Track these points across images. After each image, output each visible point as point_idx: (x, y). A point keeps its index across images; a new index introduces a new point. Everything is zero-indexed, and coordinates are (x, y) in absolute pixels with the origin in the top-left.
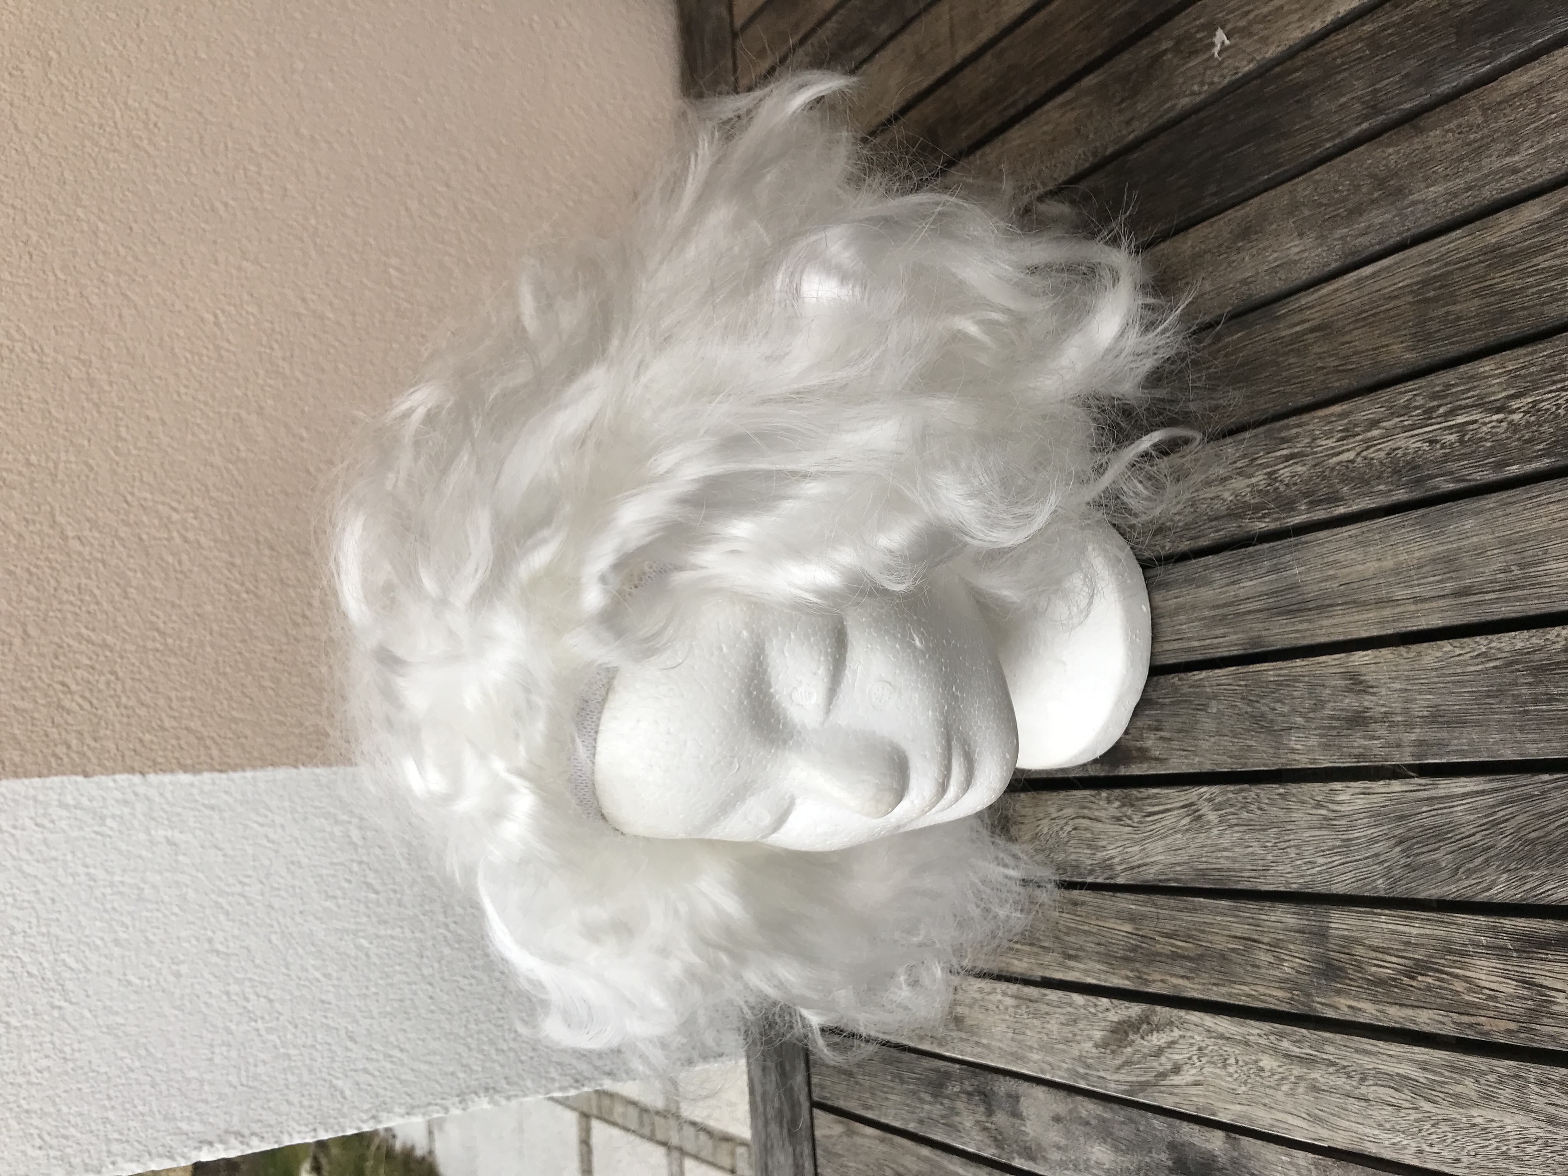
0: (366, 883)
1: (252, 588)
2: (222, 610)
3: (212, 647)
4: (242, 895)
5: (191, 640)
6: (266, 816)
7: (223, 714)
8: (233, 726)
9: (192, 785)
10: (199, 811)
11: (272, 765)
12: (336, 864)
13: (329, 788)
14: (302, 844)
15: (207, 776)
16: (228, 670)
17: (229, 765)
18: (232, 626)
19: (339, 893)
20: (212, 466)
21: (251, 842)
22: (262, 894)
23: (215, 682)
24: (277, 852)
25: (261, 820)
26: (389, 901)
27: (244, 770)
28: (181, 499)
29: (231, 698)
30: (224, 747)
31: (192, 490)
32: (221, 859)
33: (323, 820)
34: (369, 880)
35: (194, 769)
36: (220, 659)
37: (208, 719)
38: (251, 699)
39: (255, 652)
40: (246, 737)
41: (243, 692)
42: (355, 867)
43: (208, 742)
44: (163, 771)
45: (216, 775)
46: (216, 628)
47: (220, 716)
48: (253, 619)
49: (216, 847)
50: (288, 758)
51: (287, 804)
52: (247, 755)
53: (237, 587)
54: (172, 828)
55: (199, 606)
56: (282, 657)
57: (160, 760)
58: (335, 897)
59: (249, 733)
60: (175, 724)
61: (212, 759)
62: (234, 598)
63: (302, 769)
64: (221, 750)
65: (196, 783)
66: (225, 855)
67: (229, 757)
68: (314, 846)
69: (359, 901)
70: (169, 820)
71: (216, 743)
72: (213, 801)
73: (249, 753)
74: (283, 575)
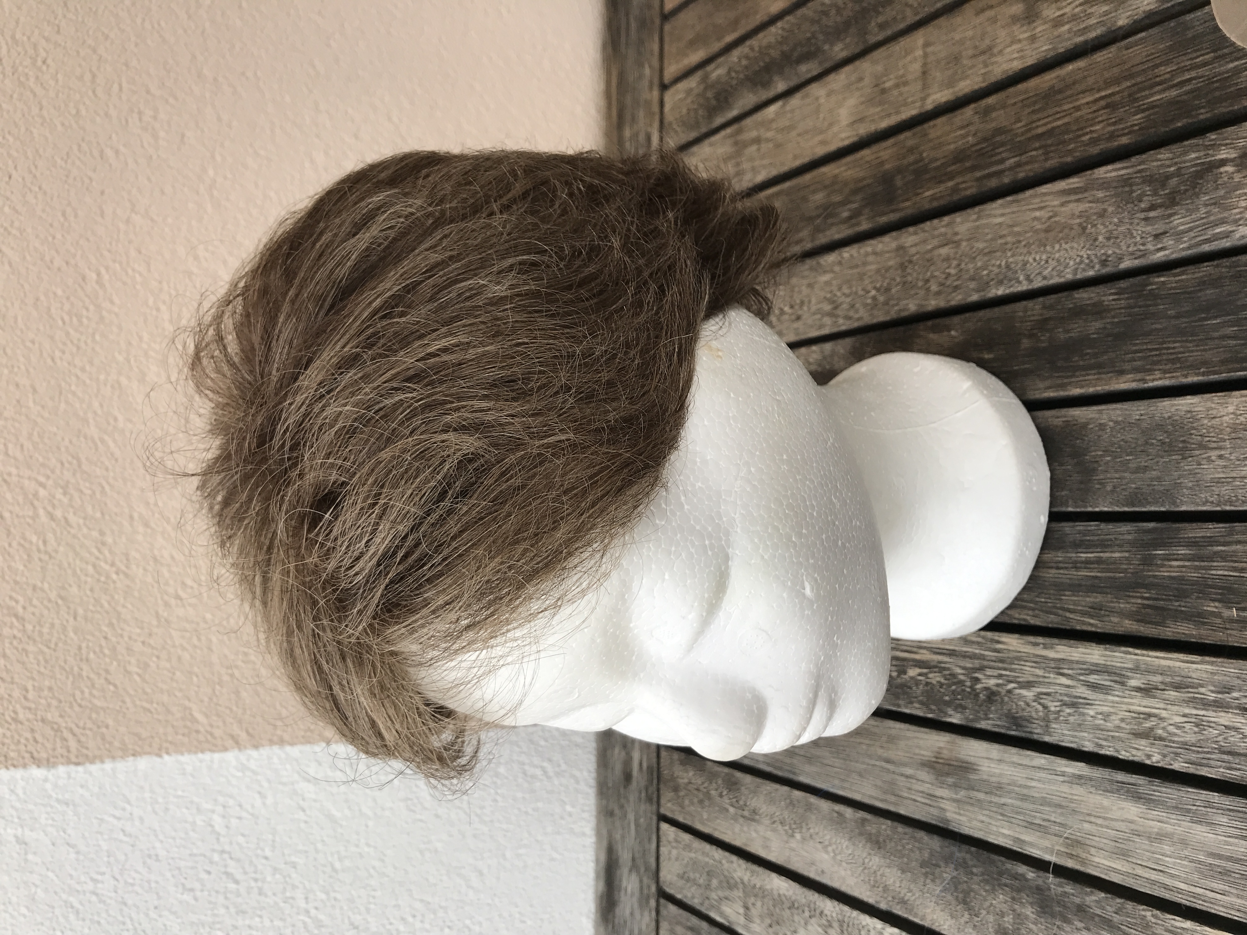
0: (227, 874)
1: (123, 568)
2: (88, 592)
3: (76, 633)
4: (94, 893)
5: (52, 625)
6: (124, 809)
7: (83, 703)
8: (94, 716)
9: (46, 780)
10: (52, 807)
11: (134, 755)
12: (195, 855)
13: (193, 776)
14: (161, 837)
15: (62, 770)
16: (92, 655)
17: (87, 756)
18: (99, 609)
19: (197, 886)
20: (85, 437)
21: (106, 837)
22: (116, 892)
23: (76, 669)
24: (133, 846)
25: (118, 813)
26: (249, 890)
27: (102, 762)
28: (49, 472)
29: (93, 686)
30: (83, 739)
31: (62, 464)
32: (73, 856)
33: (184, 810)
34: (230, 870)
35: (49, 763)
36: (84, 645)
37: (67, 709)
38: (115, 686)
39: (122, 636)
40: (107, 727)
41: (106, 679)
42: (216, 857)
43: (66, 734)
44: (14, 766)
45: (72, 768)
46: (80, 611)
47: (80, 706)
48: (122, 601)
49: (68, 844)
50: (150, 746)
51: (147, 795)
52: (107, 746)
53: (107, 567)
54: (22, 827)
55: (63, 588)
56: (152, 642)
57: (12, 754)
58: (192, 890)
59: (110, 722)
60: (31, 716)
61: (69, 751)
62: (103, 579)
63: (166, 757)
64: (79, 741)
65: (50, 777)
66: (78, 853)
67: (87, 748)
68: (174, 838)
69: (217, 892)
70: (19, 818)
71: (74, 735)
72: (67, 796)
73: (110, 743)
74: (156, 552)
